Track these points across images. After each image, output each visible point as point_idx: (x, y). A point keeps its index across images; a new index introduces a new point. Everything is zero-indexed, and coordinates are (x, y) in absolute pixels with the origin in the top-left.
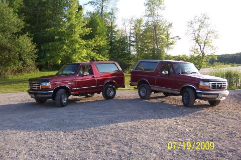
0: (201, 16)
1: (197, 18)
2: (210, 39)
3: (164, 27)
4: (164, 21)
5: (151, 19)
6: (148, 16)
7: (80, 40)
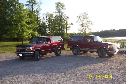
0: (84, 13)
1: (82, 14)
2: (88, 25)
3: (64, 19)
4: (65, 15)
5: (58, 14)
6: (57, 13)
7: (27, 25)
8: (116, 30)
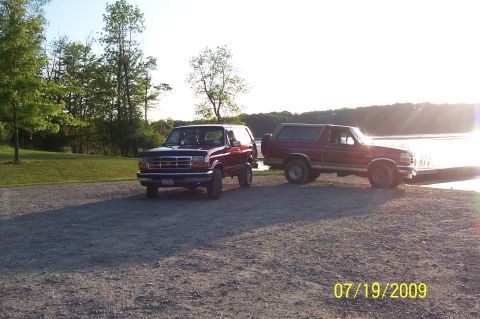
0: (215, 51)
1: (209, 54)
2: (229, 91)
5: (115, 47)
8: (293, 113)
